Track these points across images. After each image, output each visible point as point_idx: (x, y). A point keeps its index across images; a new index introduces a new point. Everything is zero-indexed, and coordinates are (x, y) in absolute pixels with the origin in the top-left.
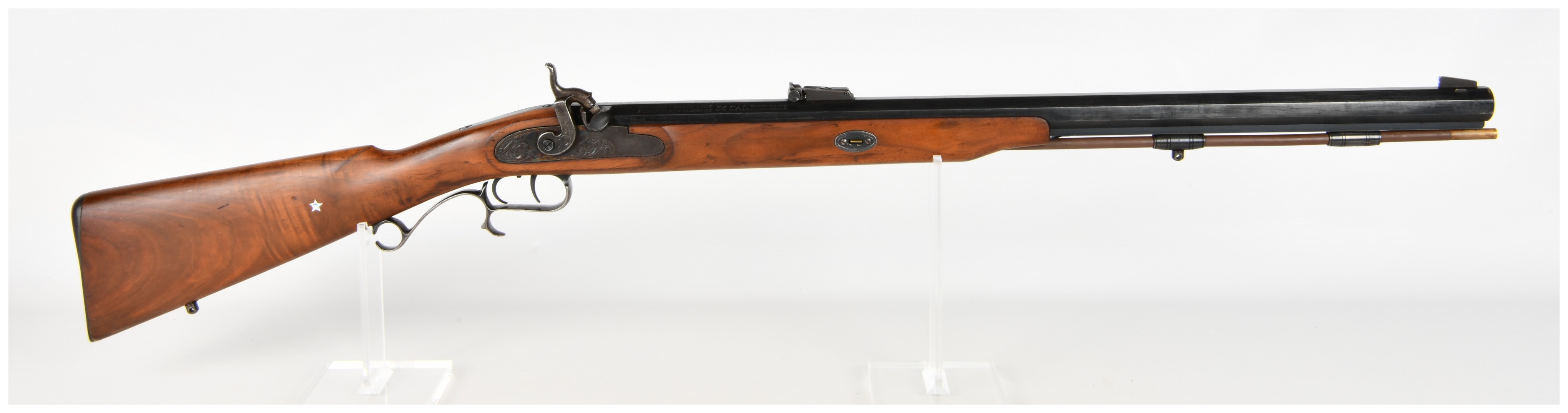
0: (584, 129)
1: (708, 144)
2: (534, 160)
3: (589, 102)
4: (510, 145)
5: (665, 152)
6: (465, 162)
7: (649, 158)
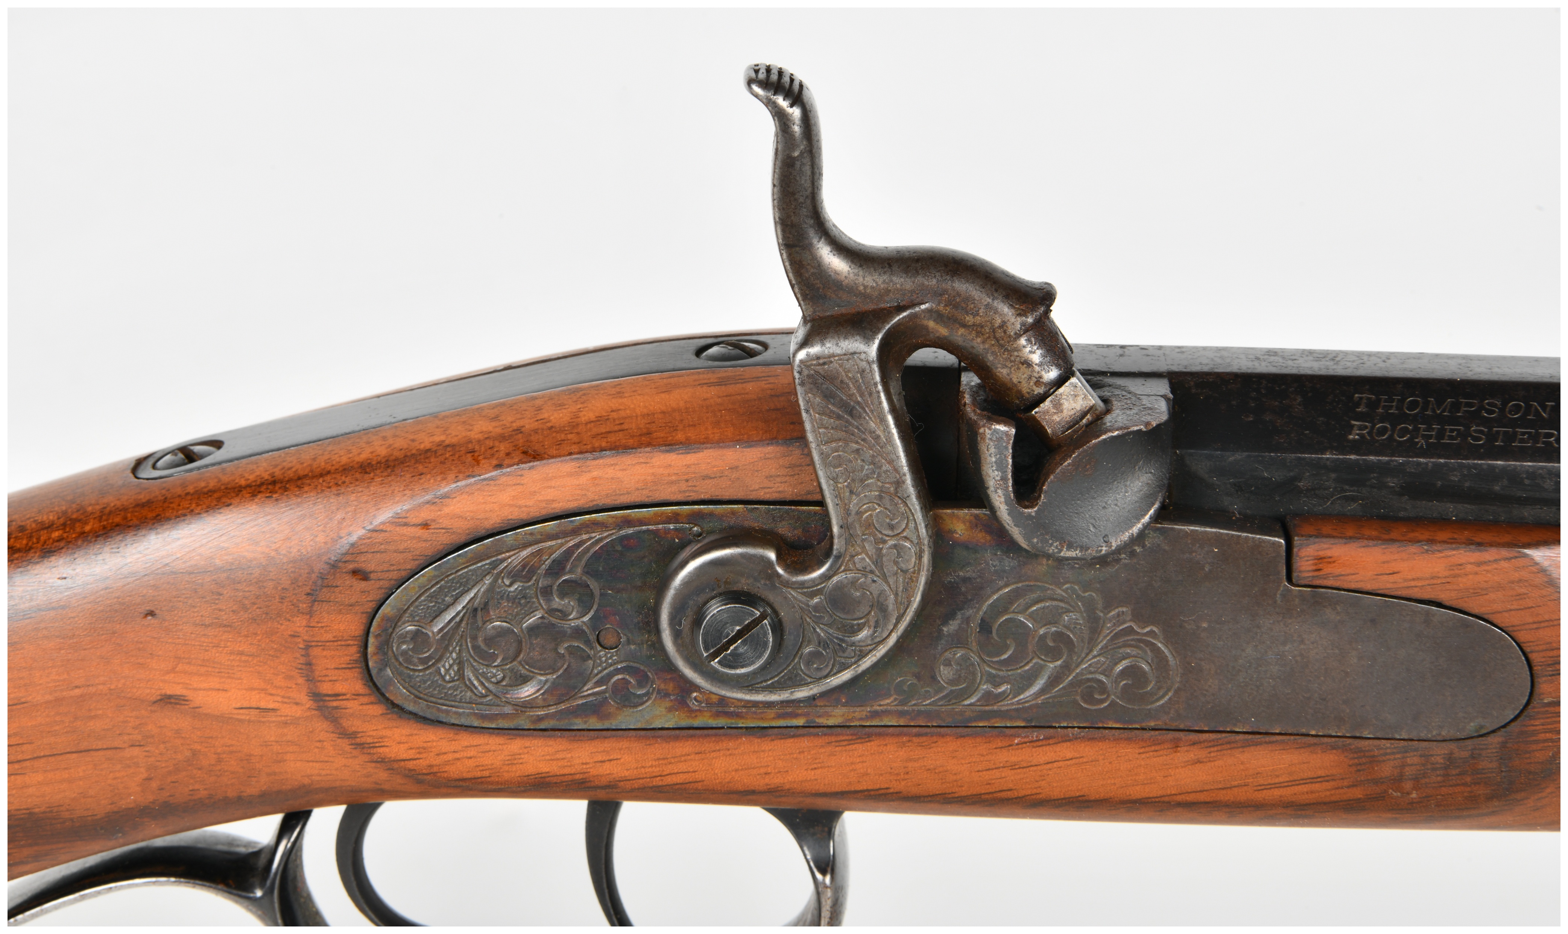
0: (980, 536)
2: (627, 718)
3: (1036, 357)
5: (1532, 722)
6: (161, 700)
7: (1416, 750)
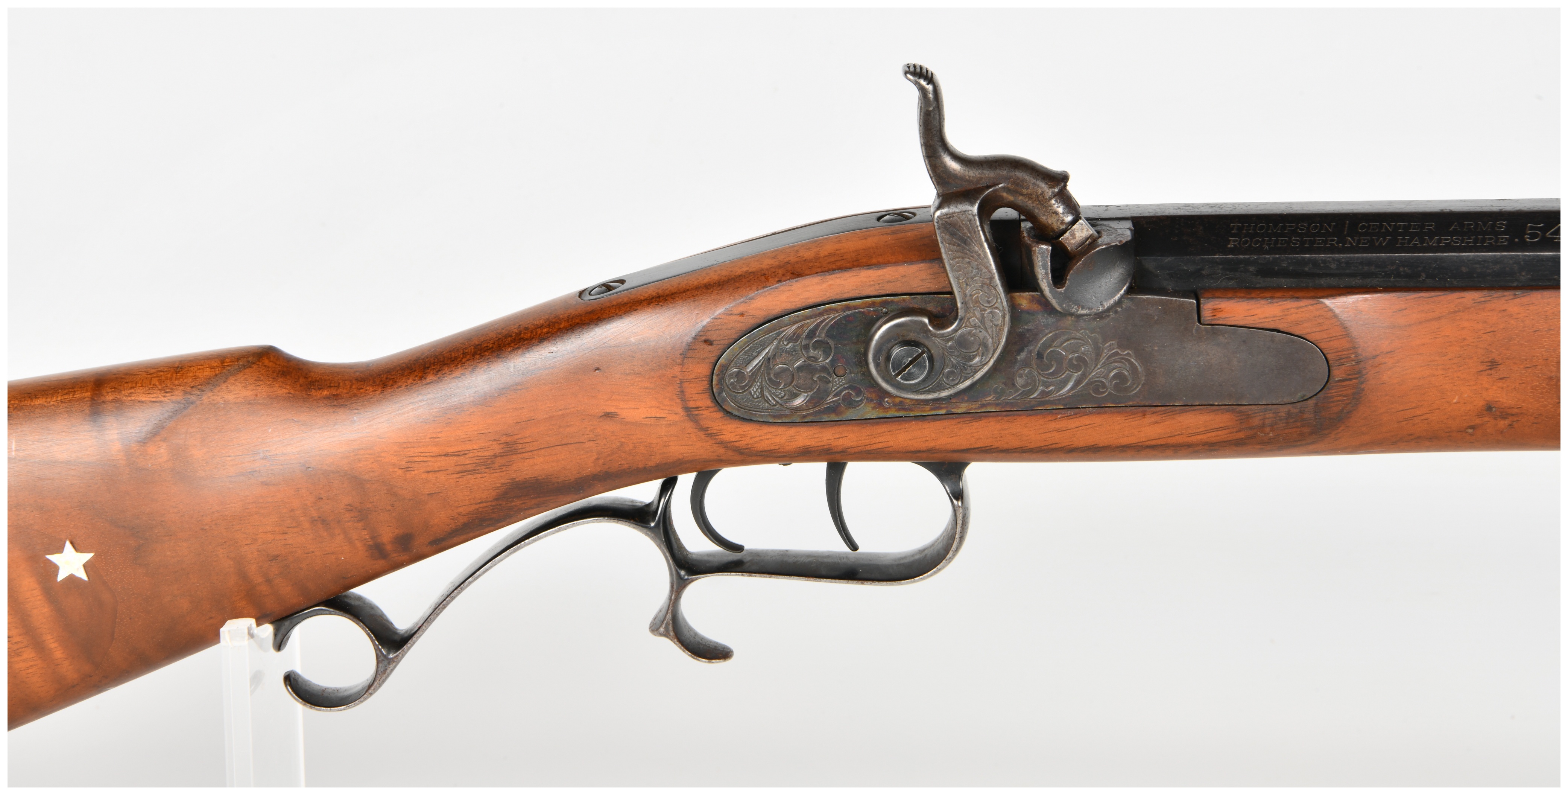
0: (1035, 307)
1: (1493, 365)
2: (850, 414)
3: (1060, 210)
4: (768, 360)
5: (1330, 391)
6: (604, 415)
7: (1271, 410)
